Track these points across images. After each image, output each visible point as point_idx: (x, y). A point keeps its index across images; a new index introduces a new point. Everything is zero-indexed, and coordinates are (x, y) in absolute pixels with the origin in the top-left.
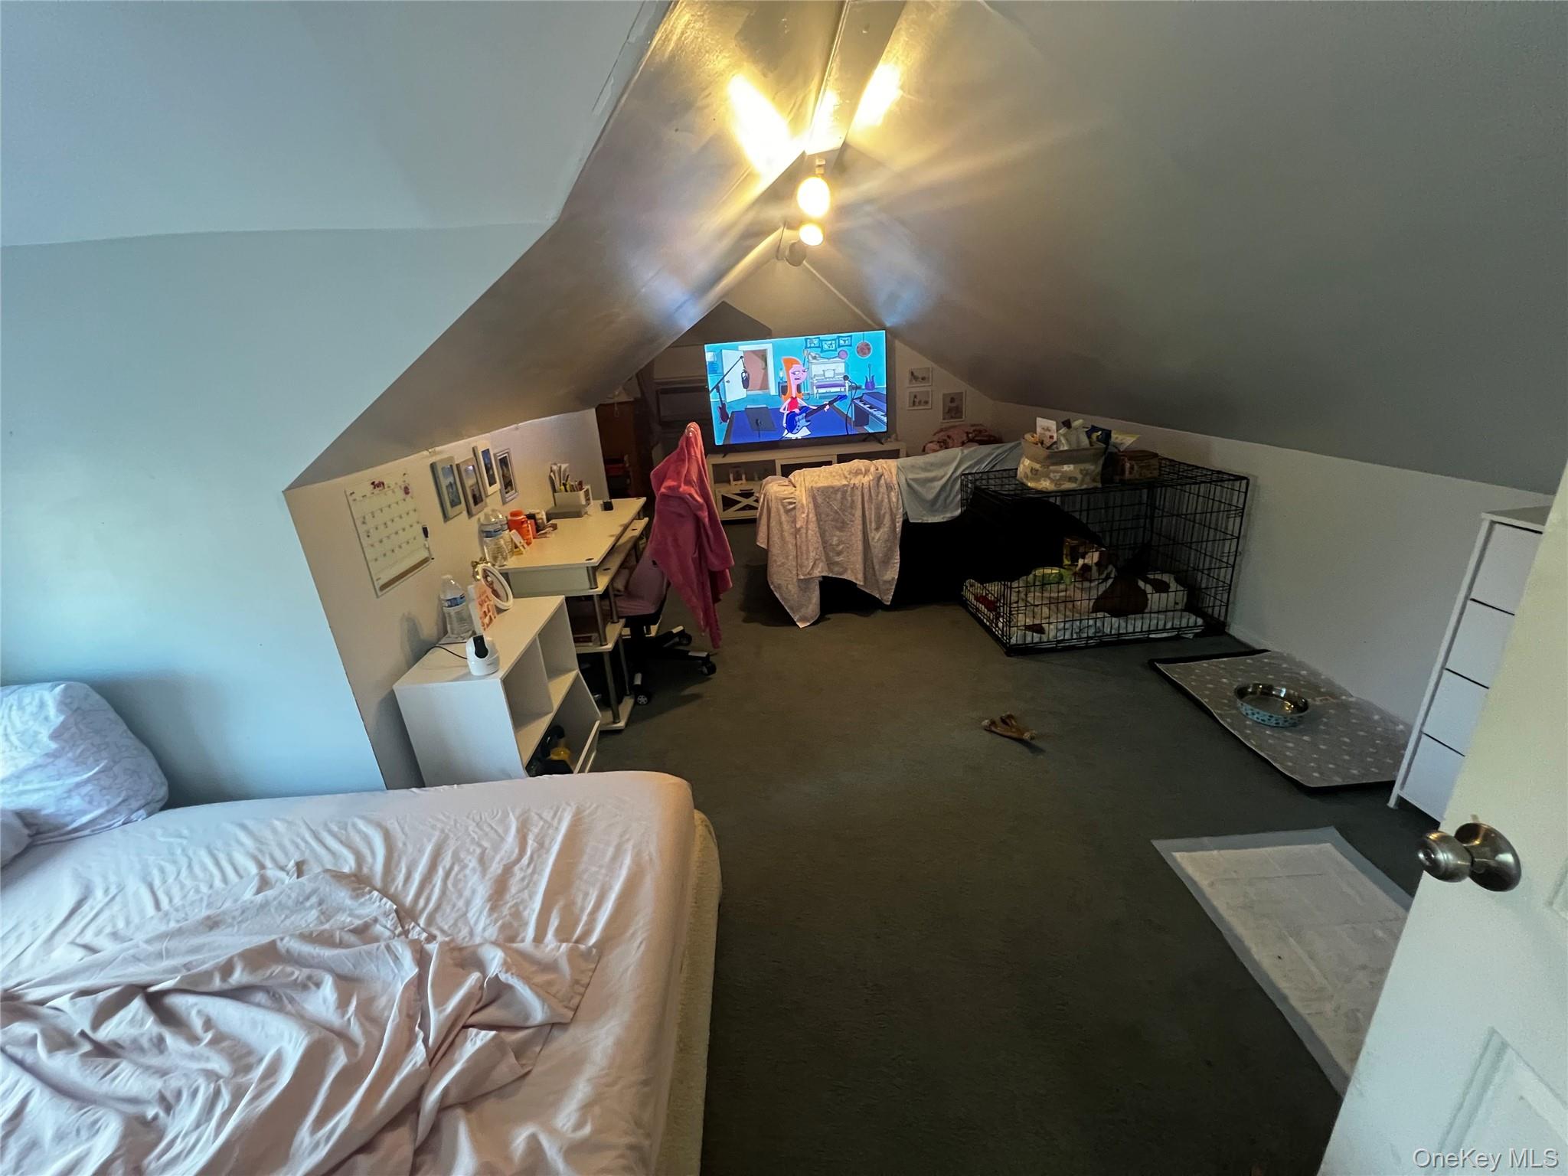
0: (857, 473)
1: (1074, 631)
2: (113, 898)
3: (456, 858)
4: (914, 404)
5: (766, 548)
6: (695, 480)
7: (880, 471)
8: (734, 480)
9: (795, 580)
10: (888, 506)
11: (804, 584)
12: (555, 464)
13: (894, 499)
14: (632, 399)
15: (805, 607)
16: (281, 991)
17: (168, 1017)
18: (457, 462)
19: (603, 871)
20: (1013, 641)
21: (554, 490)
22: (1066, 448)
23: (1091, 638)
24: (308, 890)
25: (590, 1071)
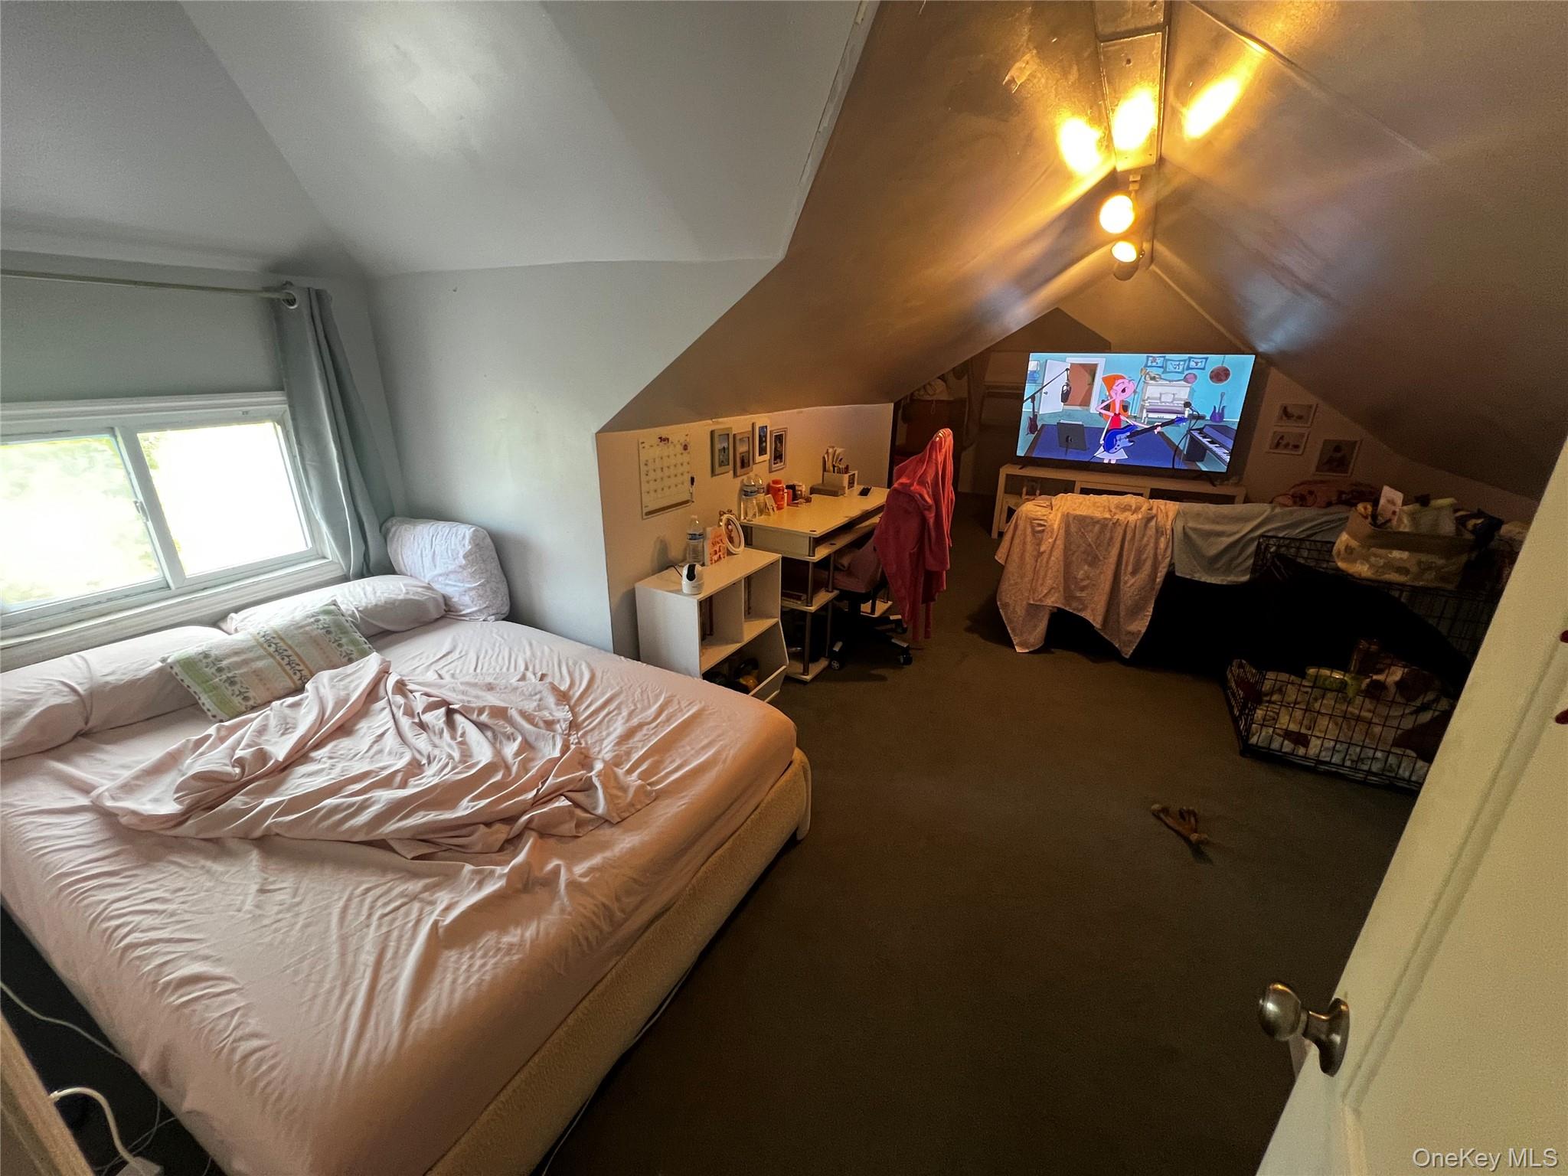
0: (1126, 508)
1: (1348, 757)
2: (461, 657)
3: (618, 707)
4: (1278, 445)
5: (1003, 564)
6: (929, 482)
7: (1154, 511)
8: (1027, 494)
9: (1025, 603)
10: (1152, 552)
11: (1033, 609)
12: (833, 447)
13: (1162, 545)
14: (952, 399)
15: (1028, 636)
16: (499, 735)
17: (450, 722)
18: (734, 433)
19: (693, 752)
20: (1254, 740)
21: (824, 470)
22: (1407, 530)
23: (1375, 774)
24: (537, 690)
25: (608, 854)
